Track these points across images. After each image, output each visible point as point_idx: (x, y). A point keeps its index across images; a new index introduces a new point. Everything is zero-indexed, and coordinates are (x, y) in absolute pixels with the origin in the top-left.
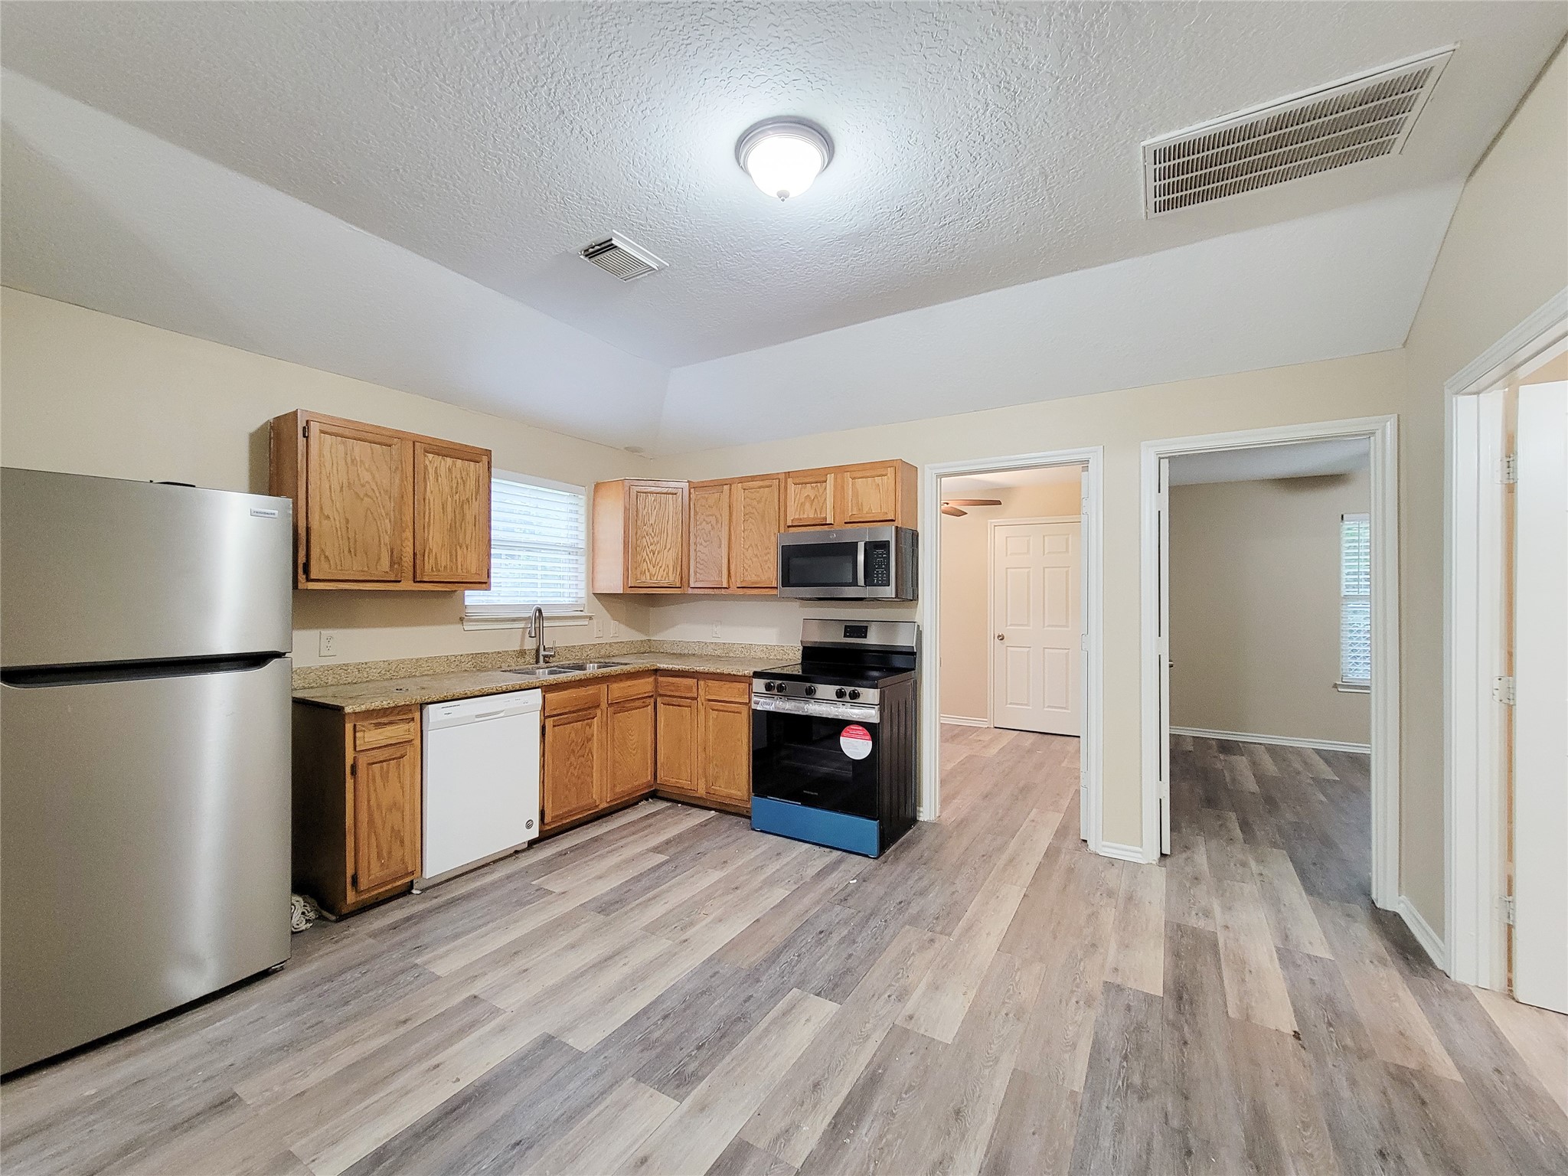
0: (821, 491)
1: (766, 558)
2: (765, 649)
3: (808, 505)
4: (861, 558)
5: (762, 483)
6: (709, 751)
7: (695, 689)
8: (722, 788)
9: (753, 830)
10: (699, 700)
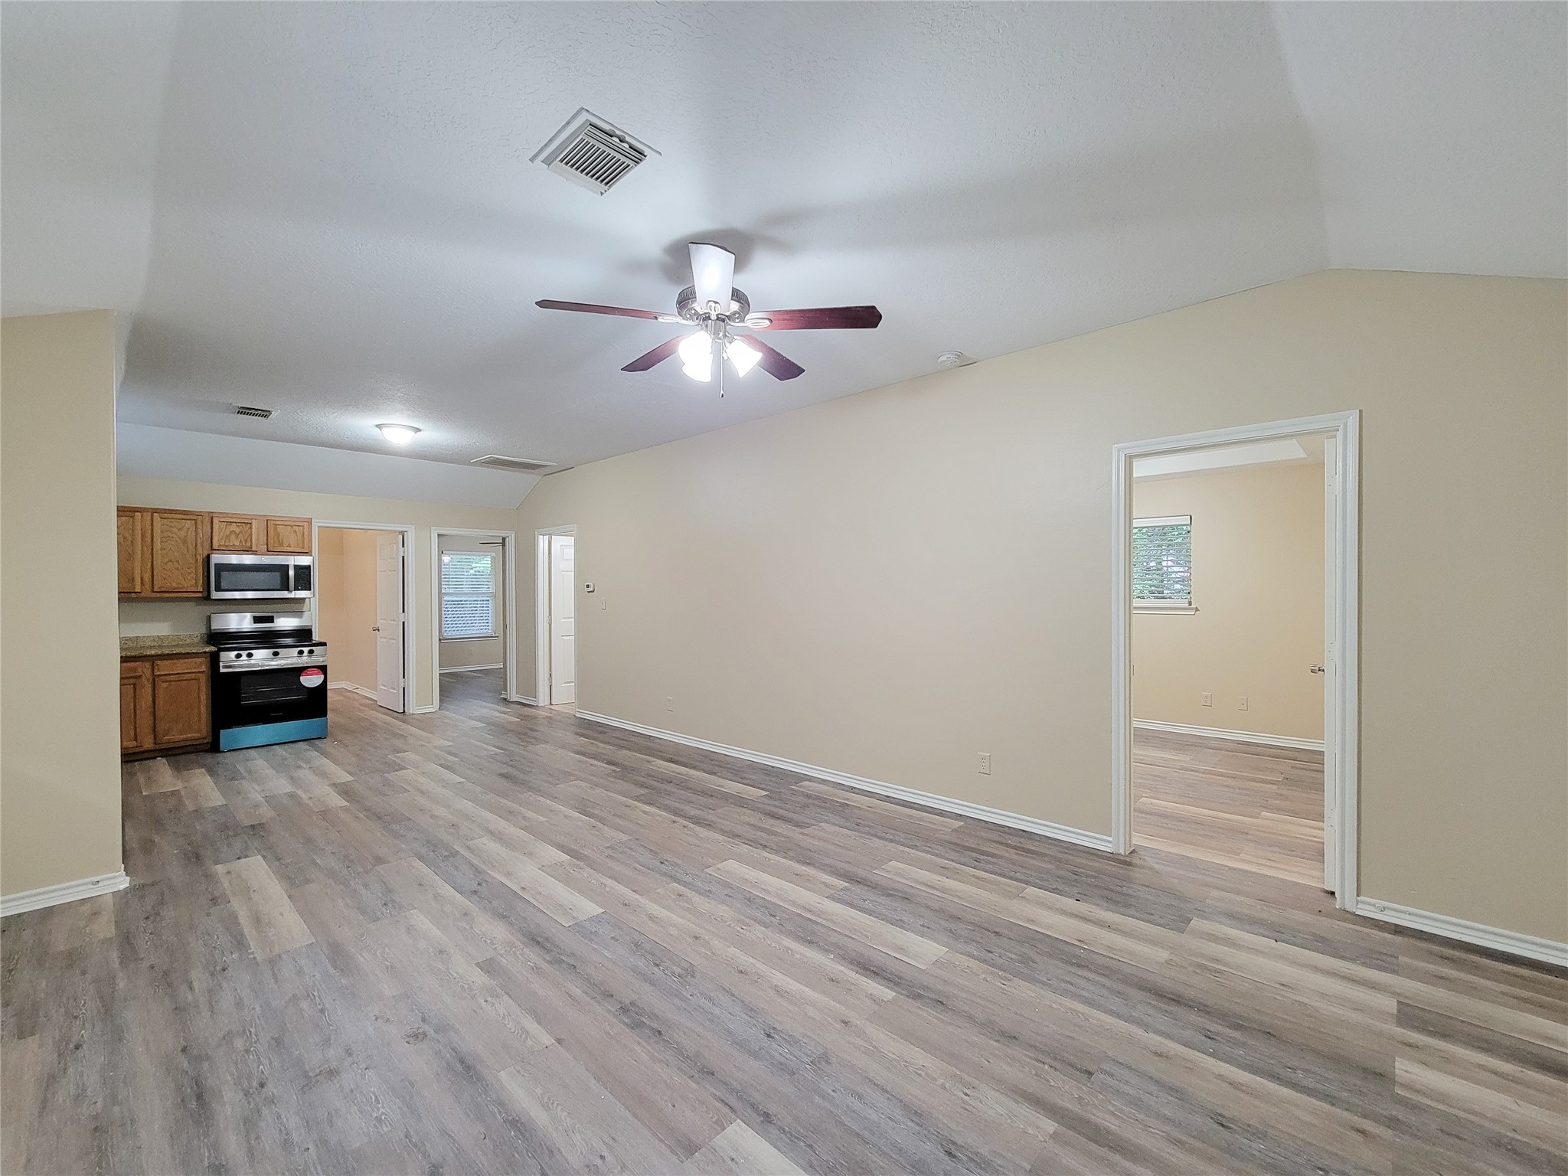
0: (246, 528)
1: (189, 571)
2: (156, 639)
3: (233, 537)
4: (291, 573)
5: (184, 517)
6: (160, 713)
7: (140, 670)
8: (176, 736)
9: (223, 752)
10: (144, 678)
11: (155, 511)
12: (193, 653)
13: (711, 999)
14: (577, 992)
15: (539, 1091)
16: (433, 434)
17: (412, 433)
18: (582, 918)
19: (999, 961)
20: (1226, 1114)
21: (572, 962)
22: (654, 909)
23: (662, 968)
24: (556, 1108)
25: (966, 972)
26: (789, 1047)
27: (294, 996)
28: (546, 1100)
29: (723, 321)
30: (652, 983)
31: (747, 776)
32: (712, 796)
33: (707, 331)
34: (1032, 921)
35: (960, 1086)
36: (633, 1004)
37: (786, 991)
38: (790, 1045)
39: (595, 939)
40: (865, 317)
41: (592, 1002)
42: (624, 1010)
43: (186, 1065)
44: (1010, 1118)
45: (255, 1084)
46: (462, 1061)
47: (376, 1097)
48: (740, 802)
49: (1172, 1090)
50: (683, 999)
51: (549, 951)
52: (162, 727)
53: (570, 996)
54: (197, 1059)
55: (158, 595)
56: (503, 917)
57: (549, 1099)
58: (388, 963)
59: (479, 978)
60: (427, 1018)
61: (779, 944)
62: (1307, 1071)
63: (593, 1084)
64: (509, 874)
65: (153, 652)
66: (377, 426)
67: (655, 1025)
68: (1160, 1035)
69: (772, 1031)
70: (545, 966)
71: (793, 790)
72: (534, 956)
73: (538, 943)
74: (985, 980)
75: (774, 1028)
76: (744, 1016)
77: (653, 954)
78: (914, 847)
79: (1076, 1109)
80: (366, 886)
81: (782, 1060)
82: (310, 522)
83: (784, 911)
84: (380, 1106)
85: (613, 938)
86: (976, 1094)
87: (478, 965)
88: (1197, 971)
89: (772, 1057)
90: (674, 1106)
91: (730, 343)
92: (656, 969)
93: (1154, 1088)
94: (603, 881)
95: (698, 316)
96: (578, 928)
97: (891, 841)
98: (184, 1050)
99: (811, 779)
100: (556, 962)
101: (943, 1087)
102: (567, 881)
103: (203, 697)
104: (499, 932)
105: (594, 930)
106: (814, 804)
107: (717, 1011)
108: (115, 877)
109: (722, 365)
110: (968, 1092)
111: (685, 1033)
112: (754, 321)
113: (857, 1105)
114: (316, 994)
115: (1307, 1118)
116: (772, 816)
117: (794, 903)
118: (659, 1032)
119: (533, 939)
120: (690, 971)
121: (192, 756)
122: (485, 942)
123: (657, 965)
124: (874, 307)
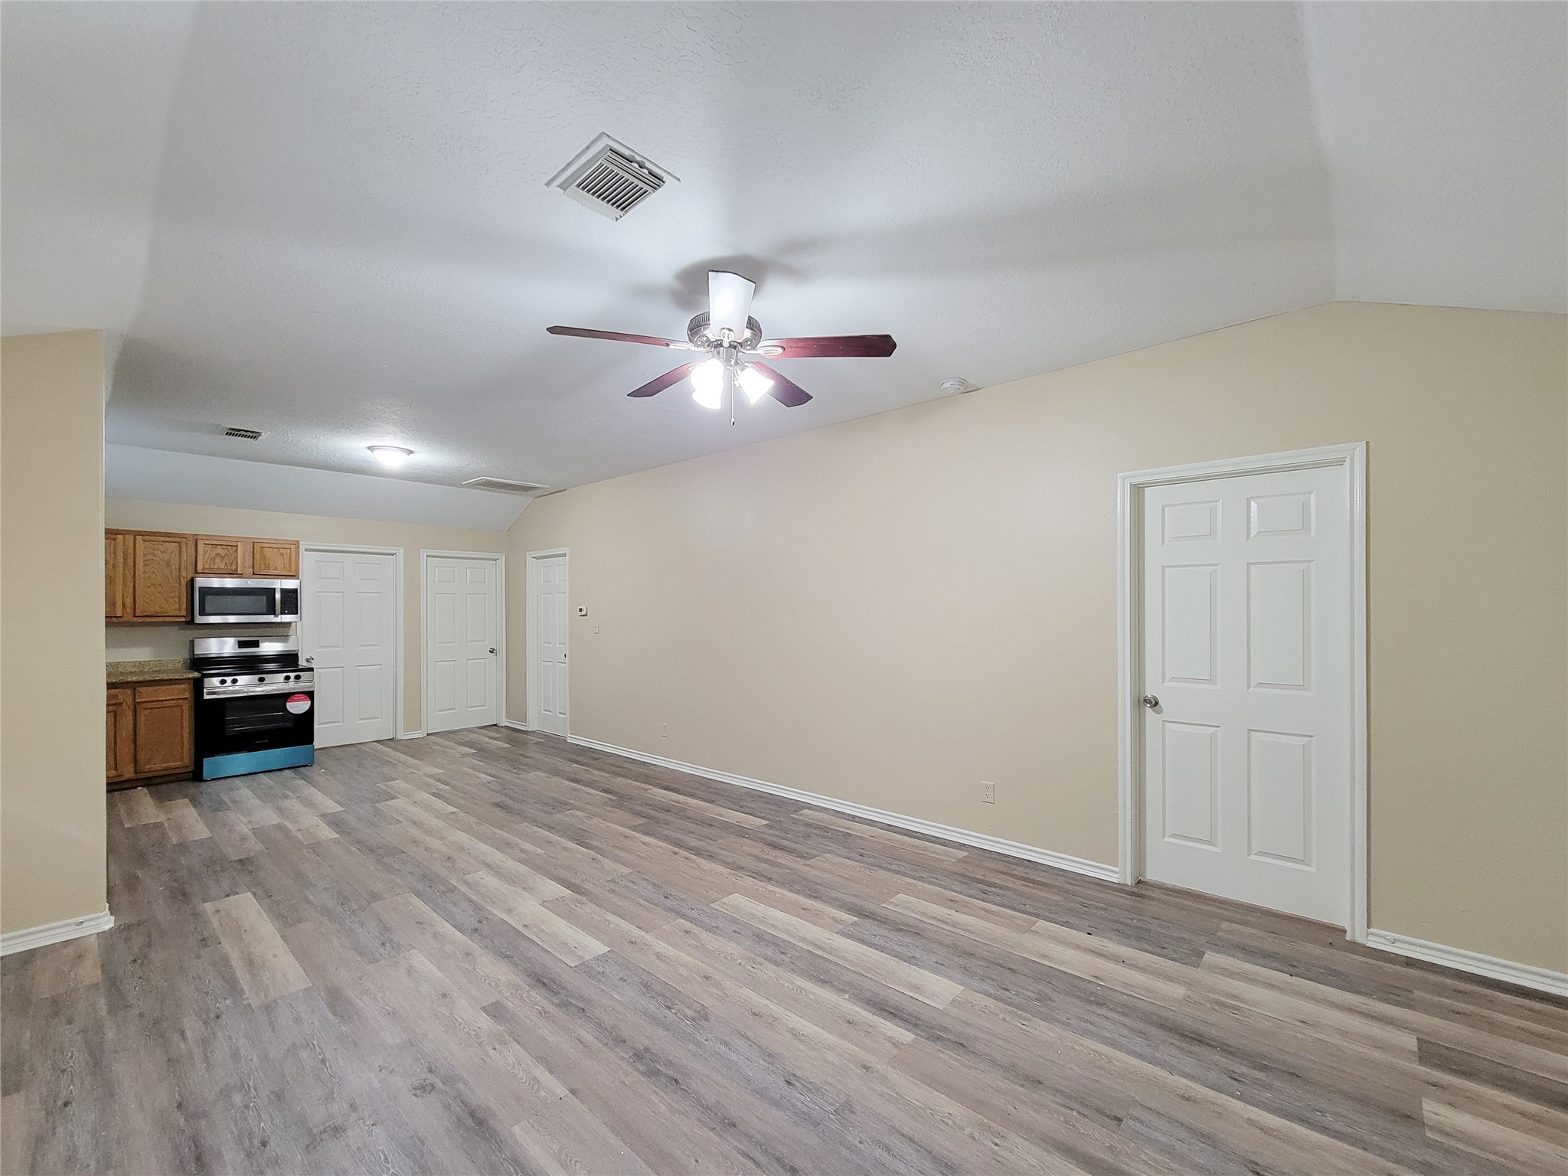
0: (231, 551)
1: (173, 595)
2: (138, 665)
3: (218, 560)
4: (278, 596)
5: (168, 539)
6: (141, 741)
7: (120, 696)
8: (157, 766)
9: (206, 781)
10: (124, 704)
11: (137, 533)
12: (176, 679)
13: (727, 1045)
14: (588, 1037)
15: (556, 1147)
16: (426, 456)
17: (404, 455)
18: (588, 958)
19: (1017, 1000)
20: (1260, 1161)
21: (581, 1005)
22: (661, 947)
23: (673, 1011)
24: (575, 1164)
25: (984, 1012)
26: (810, 1096)
27: (293, 1045)
28: (563, 1157)
29: (735, 347)
30: (665, 1026)
31: (745, 803)
32: (712, 825)
33: (719, 358)
34: (1045, 957)
35: (990, 1136)
36: (647, 1050)
37: (803, 1035)
38: (811, 1092)
39: (603, 980)
40: (880, 346)
41: (604, 1049)
42: (638, 1056)
43: (182, 1122)
44: (1043, 1170)
45: (256, 1142)
46: (473, 1115)
47: (385, 1155)
48: (742, 832)
49: (1203, 1136)
50: (699, 1045)
51: (556, 993)
52: (141, 755)
53: (582, 1043)
54: (194, 1116)
55: (140, 620)
56: (507, 957)
57: (567, 1155)
58: (390, 1009)
59: (486, 1023)
60: (434, 1068)
61: (792, 983)
62: (1335, 1114)
63: (612, 1140)
64: (509, 911)
65: (135, 679)
66: (369, 448)
67: (671, 1073)
68: (1185, 1077)
69: (792, 1078)
70: (552, 1010)
71: (793, 819)
72: (540, 998)
73: (544, 984)
74: (1004, 1020)
75: (794, 1075)
76: (762, 1062)
77: (664, 996)
78: (920, 879)
79: (1108, 1158)
80: (362, 924)
81: (805, 1109)
82: (297, 544)
83: (794, 947)
84: (390, 1166)
85: (621, 979)
86: (1005, 1144)
87: (484, 1009)
88: (1216, 1008)
89: (794, 1106)
90: (697, 1161)
91: (742, 370)
92: (667, 1011)
93: (1184, 1134)
94: (607, 918)
95: (709, 343)
96: (585, 968)
97: (897, 872)
98: (179, 1106)
99: (810, 807)
100: (565, 1005)
101: (972, 1137)
102: (570, 917)
103: (186, 724)
104: (503, 973)
105: (601, 970)
106: (815, 834)
107: (734, 1057)
108: (98, 918)
109: (733, 393)
110: (996, 1141)
111: (702, 1081)
112: (766, 348)
113: (886, 1158)
114: (315, 1043)
115: (1341, 1164)
116: (775, 846)
117: (804, 940)
118: (676, 1081)
119: (539, 981)
120: (703, 1015)
121: (173, 785)
122: (489, 984)
123: (669, 1008)
124: (888, 337)
